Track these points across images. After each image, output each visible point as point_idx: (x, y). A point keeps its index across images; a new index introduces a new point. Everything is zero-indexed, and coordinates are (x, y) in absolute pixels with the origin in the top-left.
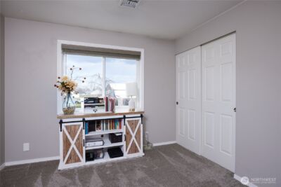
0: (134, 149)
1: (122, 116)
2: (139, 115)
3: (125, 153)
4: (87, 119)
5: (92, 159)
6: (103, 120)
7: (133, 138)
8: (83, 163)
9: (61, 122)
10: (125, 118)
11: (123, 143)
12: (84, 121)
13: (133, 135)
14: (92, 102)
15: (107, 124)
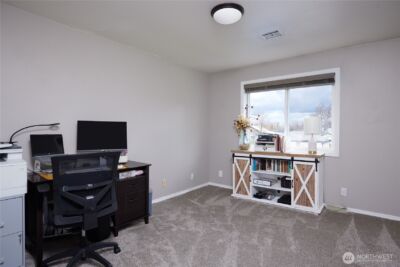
0: (305, 201)
1: (289, 158)
2: (313, 159)
3: (294, 202)
4: (253, 156)
5: (260, 197)
6: (274, 159)
7: (304, 187)
8: (250, 197)
9: (234, 156)
10: (293, 160)
11: (292, 190)
12: (251, 157)
13: (304, 183)
14: (265, 139)
15: (278, 165)
